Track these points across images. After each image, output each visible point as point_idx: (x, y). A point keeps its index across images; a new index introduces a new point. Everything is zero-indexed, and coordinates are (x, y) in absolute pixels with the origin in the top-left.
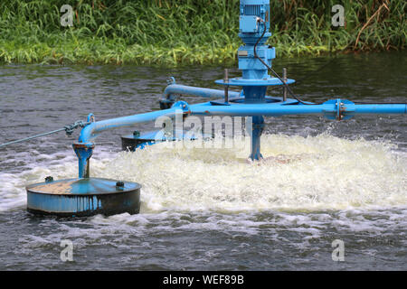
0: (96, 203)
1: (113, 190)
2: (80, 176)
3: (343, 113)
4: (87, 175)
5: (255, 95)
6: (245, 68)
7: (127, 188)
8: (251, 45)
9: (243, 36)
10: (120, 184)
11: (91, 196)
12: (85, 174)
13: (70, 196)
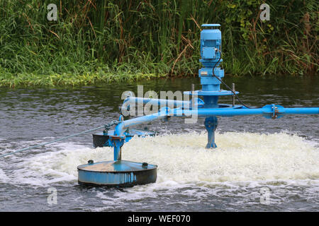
0: (133, 178)
1: (141, 169)
2: (115, 159)
3: (277, 113)
4: (120, 159)
5: (212, 102)
6: (205, 83)
7: (149, 167)
8: (210, 67)
9: (204, 61)
10: (145, 164)
11: (129, 173)
12: (118, 158)
13: (115, 173)
